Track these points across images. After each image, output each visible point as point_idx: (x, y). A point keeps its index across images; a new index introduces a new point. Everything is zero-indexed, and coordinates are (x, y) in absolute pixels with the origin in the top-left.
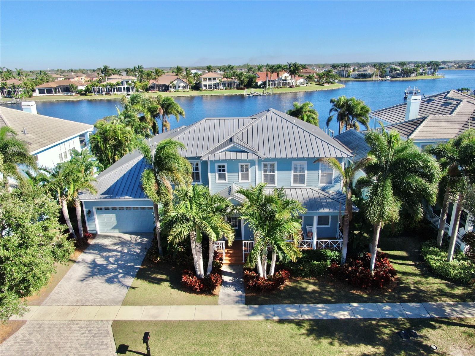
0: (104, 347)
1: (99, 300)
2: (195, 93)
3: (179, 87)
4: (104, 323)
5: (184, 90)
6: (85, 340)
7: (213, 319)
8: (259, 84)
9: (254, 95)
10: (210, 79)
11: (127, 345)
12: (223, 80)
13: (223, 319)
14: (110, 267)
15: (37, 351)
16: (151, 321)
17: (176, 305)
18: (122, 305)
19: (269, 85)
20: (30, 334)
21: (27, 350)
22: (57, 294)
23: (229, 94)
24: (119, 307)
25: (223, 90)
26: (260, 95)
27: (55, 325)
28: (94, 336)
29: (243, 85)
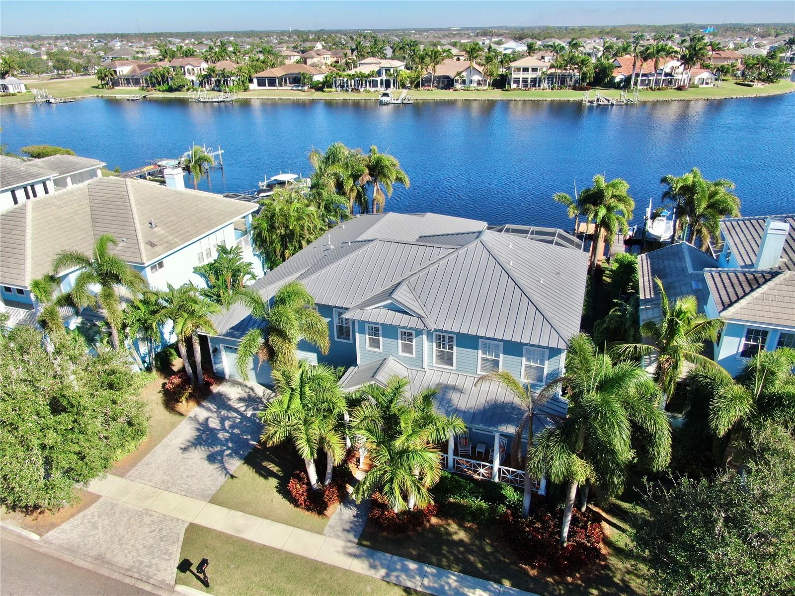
0: (167, 557)
1: (187, 486)
2: (497, 94)
3: (471, 82)
4: (180, 523)
5: (480, 88)
6: (151, 541)
7: (305, 554)
8: (617, 80)
9: (600, 105)
10: (526, 70)
11: (191, 561)
12: (549, 72)
13: (317, 559)
14: (221, 435)
15: (98, 541)
16: (232, 536)
17: (271, 520)
18: (209, 502)
19: (636, 83)
20: (99, 516)
21: (90, 536)
22: (146, 465)
23: (555, 99)
24: (203, 503)
25: (548, 90)
26: (612, 105)
27: (128, 511)
28: (161, 539)
29: (586, 82)
